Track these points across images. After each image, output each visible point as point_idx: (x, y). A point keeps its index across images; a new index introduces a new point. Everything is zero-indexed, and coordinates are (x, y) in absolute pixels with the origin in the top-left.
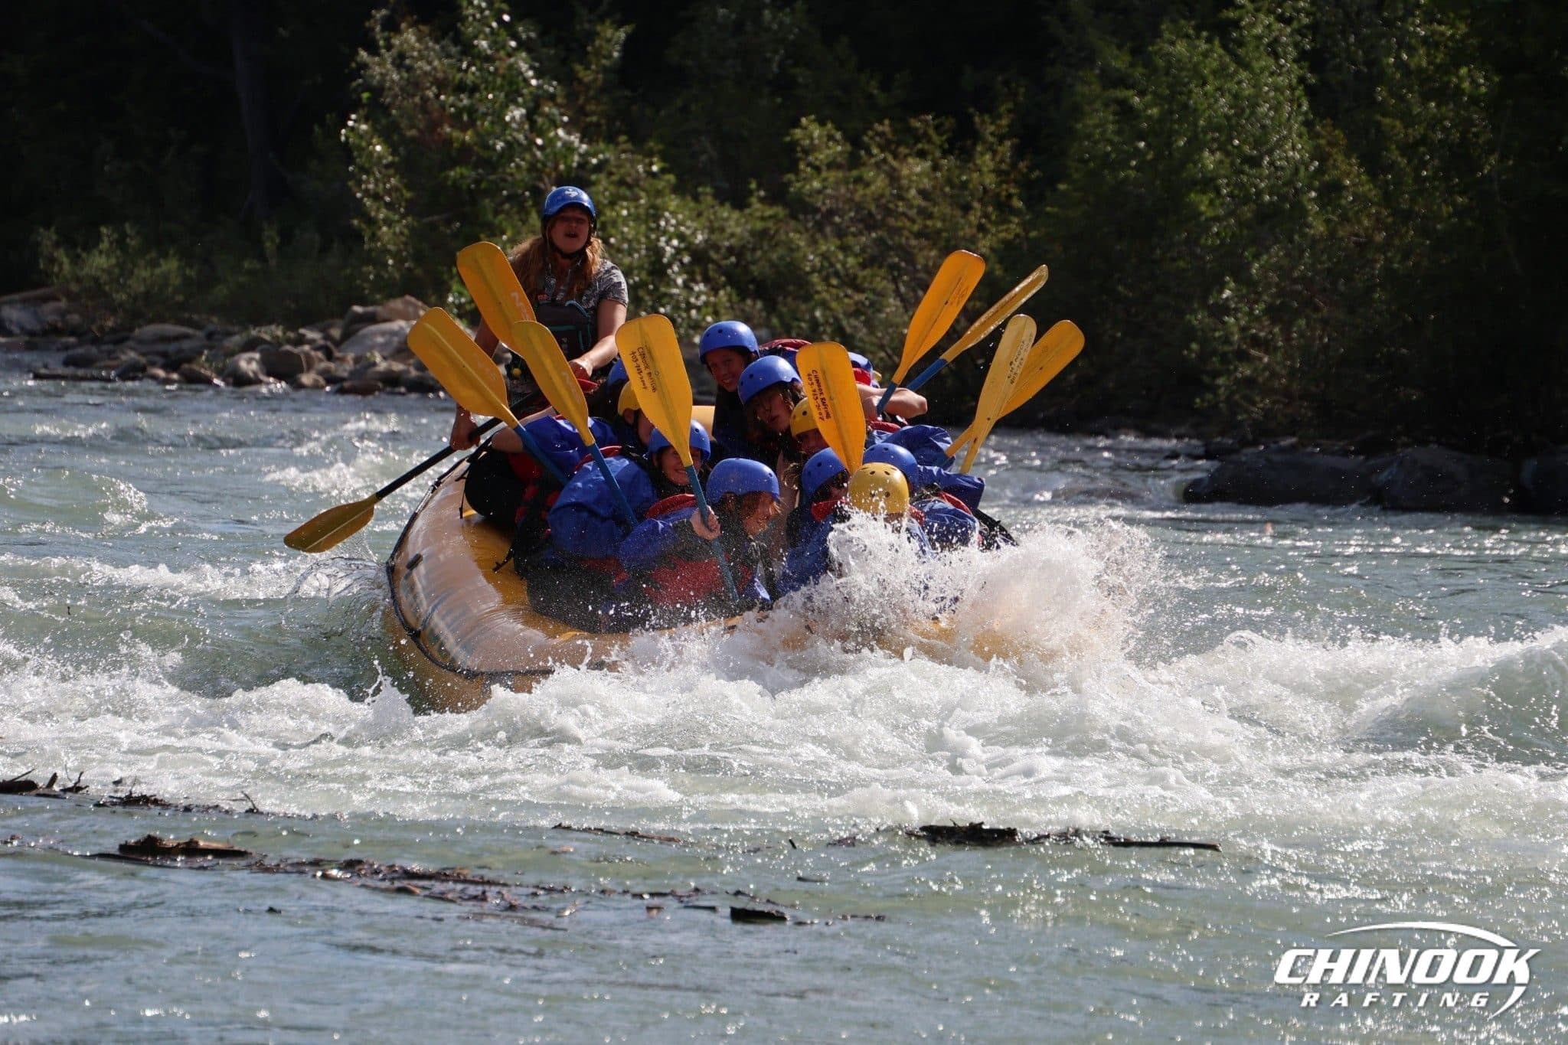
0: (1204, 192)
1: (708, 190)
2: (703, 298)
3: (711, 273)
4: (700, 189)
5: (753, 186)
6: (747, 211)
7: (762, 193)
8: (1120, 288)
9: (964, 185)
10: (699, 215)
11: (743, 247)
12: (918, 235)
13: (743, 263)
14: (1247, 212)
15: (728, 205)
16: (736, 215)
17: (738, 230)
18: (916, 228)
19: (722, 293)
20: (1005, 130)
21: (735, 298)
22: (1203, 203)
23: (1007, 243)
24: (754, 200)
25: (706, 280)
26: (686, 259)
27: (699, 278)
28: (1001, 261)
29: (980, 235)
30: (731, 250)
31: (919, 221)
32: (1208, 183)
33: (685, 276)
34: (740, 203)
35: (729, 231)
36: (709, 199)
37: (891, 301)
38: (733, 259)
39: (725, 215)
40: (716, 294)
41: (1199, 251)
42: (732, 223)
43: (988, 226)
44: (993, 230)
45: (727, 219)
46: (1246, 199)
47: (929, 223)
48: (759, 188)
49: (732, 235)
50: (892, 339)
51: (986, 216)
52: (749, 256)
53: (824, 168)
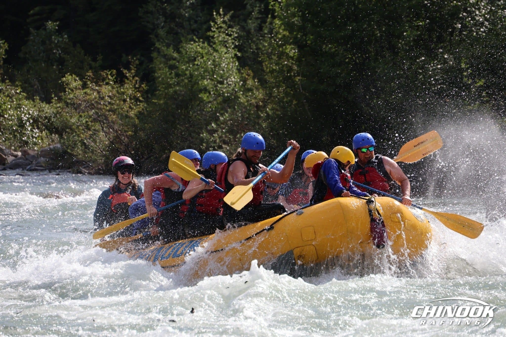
0: (205, 93)
1: (38, 98)
2: (37, 134)
3: (40, 126)
4: (35, 97)
5: (53, 96)
6: (51, 104)
7: (56, 98)
8: (178, 126)
9: (123, 93)
10: (35, 106)
11: (51, 116)
12: (109, 111)
13: (51, 122)
14: (220, 99)
15: (44, 103)
16: (47, 106)
17: (49, 111)
18: (108, 108)
19: (44, 132)
20: (134, 74)
21: (48, 134)
22: (204, 96)
23: (140, 112)
24: (54, 101)
25: (38, 128)
26: (31, 121)
27: (35, 127)
28: (138, 118)
29: (130, 110)
30: (46, 117)
31: (109, 106)
32: (205, 90)
33: (31, 127)
34: (49, 102)
35: (45, 111)
36: (38, 100)
37: (101, 133)
38: (47, 120)
39: (44, 106)
40: (42, 133)
41: (204, 113)
42: (46, 108)
43: (132, 107)
44: (135, 108)
45: (44, 107)
46: (219, 95)
47: (112, 107)
48: (55, 97)
49: (47, 113)
50: (103, 146)
51: (132, 103)
52: (52, 120)
53: (74, 90)
